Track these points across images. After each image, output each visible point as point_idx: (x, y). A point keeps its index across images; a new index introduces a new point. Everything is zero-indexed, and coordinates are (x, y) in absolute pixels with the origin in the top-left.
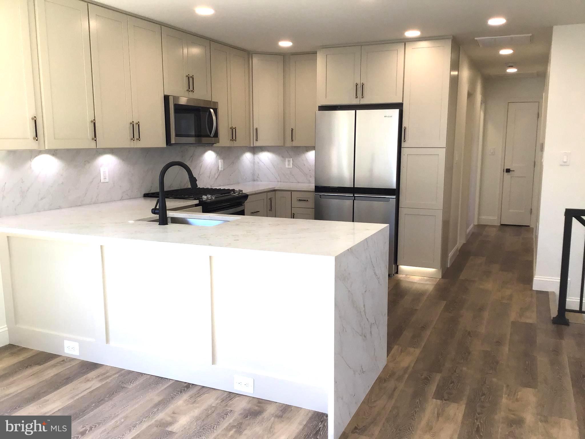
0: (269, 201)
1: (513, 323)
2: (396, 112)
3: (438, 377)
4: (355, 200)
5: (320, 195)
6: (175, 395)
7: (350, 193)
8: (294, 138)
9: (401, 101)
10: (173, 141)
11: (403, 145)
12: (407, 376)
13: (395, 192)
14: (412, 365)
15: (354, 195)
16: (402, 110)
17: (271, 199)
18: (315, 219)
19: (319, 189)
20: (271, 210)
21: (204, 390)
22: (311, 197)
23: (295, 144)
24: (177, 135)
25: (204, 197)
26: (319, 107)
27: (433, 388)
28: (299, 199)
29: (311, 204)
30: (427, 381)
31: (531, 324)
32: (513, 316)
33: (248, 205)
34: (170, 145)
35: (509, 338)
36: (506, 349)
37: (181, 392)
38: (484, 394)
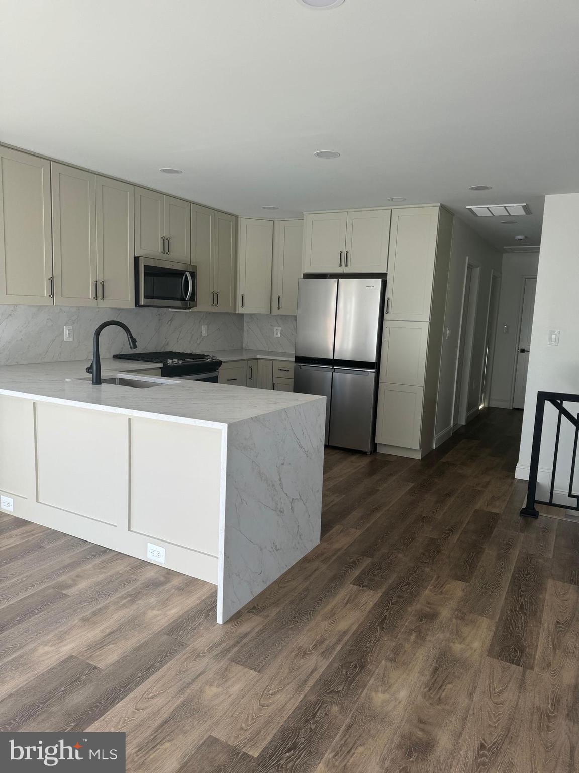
0: (249, 370)
1: (476, 511)
2: (379, 282)
3: (368, 561)
4: (334, 372)
5: (300, 366)
6: (88, 558)
7: (330, 365)
8: (280, 307)
9: (385, 272)
10: (142, 302)
11: (386, 316)
12: (334, 558)
13: (376, 366)
14: (346, 547)
15: (333, 367)
16: (386, 281)
17: (251, 368)
18: (294, 392)
19: (299, 360)
20: (251, 378)
21: (120, 556)
22: (292, 366)
23: (282, 312)
24: (146, 297)
25: (170, 362)
26: (303, 274)
27: (357, 572)
28: (280, 369)
29: (291, 374)
30: (353, 565)
31: (495, 514)
32: (479, 505)
33: (221, 372)
34: (137, 307)
35: (465, 526)
36: (455, 538)
37: (95, 556)
38: (408, 584)
